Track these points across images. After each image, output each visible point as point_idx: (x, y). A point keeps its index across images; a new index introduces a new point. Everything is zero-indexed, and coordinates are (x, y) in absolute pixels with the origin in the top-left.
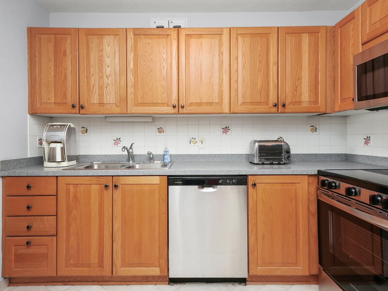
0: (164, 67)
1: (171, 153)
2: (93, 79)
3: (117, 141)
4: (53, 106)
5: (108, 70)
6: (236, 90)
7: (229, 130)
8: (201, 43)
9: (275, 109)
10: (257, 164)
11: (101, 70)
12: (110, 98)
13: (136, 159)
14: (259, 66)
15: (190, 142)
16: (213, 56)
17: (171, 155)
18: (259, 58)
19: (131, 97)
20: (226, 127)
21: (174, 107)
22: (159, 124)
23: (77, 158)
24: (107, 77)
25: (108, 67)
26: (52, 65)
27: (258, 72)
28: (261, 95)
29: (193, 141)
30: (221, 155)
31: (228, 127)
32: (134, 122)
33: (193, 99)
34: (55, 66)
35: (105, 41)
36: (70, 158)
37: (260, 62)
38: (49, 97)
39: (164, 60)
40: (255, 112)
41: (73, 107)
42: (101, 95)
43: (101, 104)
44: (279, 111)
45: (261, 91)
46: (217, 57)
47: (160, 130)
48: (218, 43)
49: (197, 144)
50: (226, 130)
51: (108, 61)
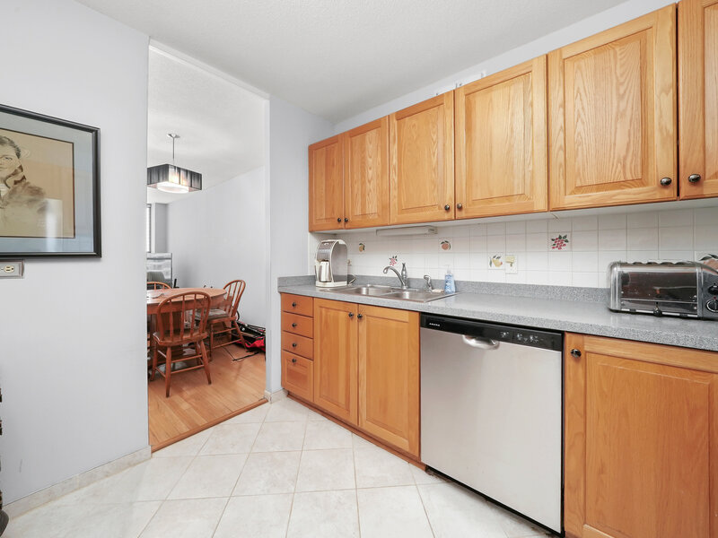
0: (434, 153)
1: (456, 279)
2: (356, 186)
3: (394, 259)
4: (324, 222)
5: (370, 172)
6: (560, 166)
7: (567, 241)
8: (491, 100)
9: (669, 192)
10: (617, 311)
11: (363, 175)
12: (373, 207)
13: (413, 284)
14: (618, 107)
15: (491, 263)
16: (513, 115)
17: (455, 282)
18: (618, 89)
19: (394, 202)
20: (560, 237)
21: (447, 209)
22: (443, 236)
23: (349, 278)
24: (369, 182)
25: (370, 169)
26: (324, 178)
27: (617, 119)
28: (624, 166)
29: (495, 260)
30: (548, 286)
31: (565, 237)
32: (412, 235)
33: (478, 194)
34: (326, 180)
35: (367, 137)
36: (337, 278)
37: (621, 97)
38: (322, 213)
39: (434, 143)
40: (610, 202)
41: (339, 221)
42: (363, 205)
43: (364, 215)
44: (682, 196)
45: (625, 158)
46: (519, 116)
47: (446, 245)
48: (522, 90)
49: (501, 267)
50: (560, 242)
51: (370, 160)
